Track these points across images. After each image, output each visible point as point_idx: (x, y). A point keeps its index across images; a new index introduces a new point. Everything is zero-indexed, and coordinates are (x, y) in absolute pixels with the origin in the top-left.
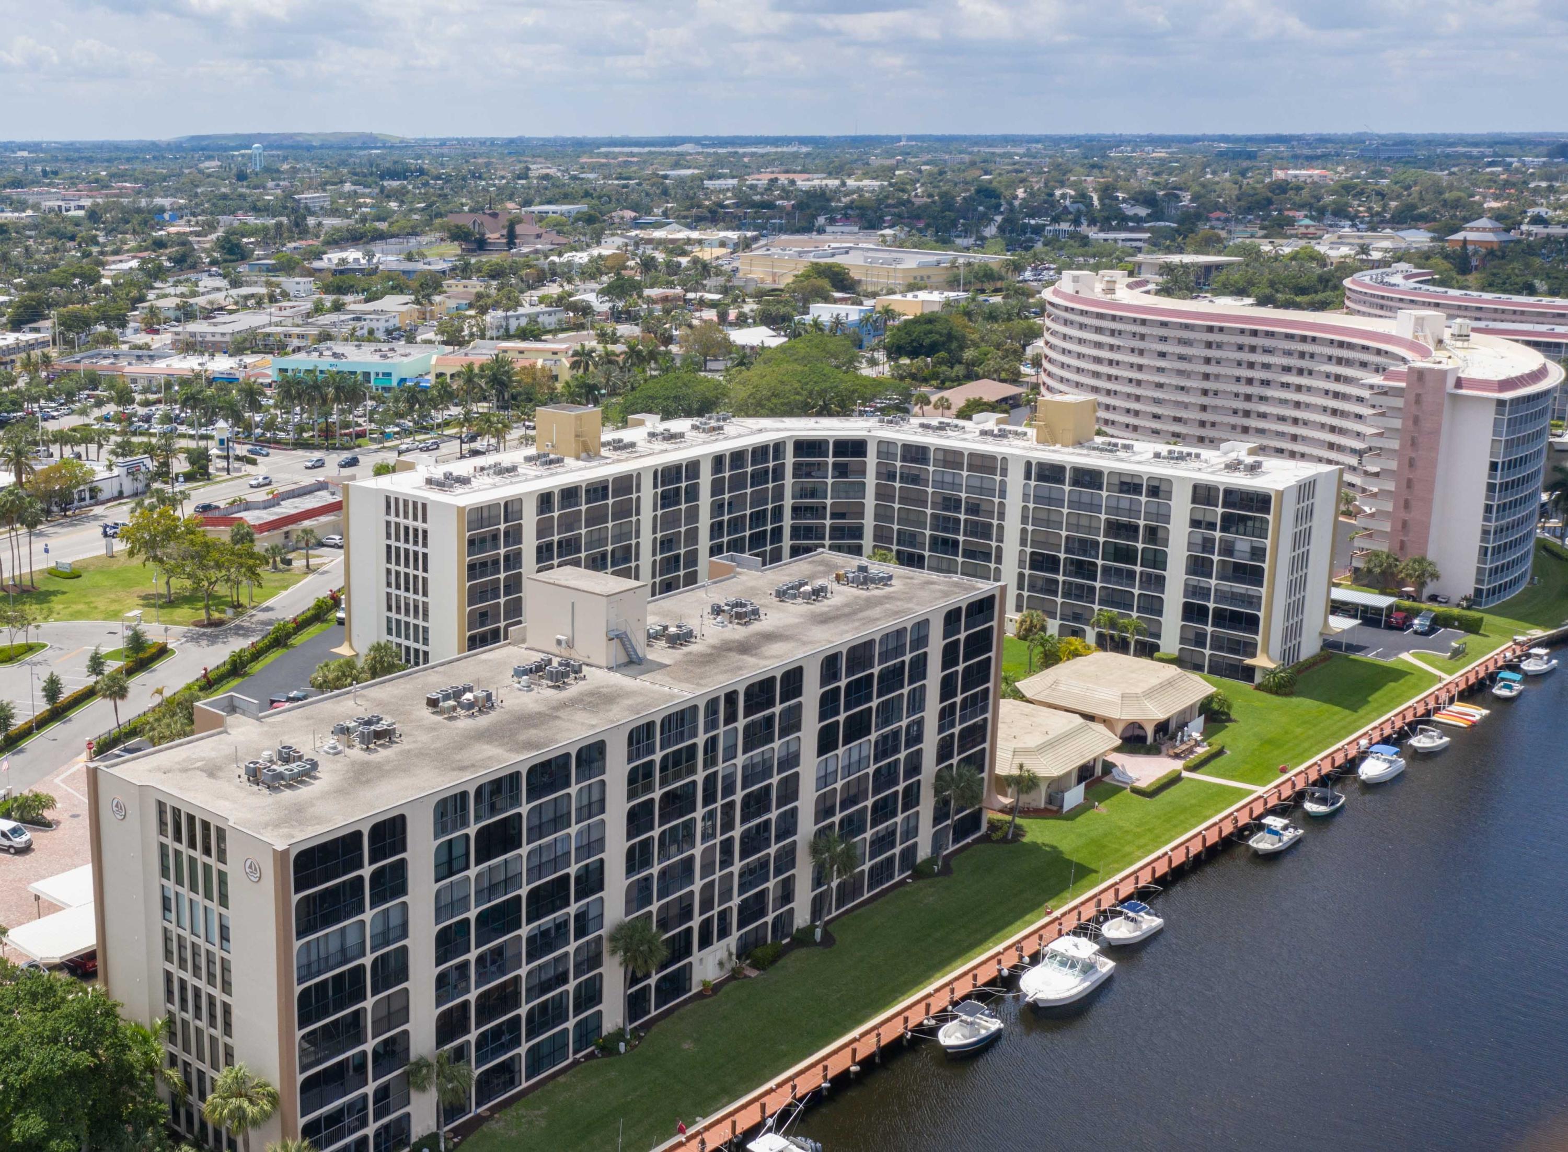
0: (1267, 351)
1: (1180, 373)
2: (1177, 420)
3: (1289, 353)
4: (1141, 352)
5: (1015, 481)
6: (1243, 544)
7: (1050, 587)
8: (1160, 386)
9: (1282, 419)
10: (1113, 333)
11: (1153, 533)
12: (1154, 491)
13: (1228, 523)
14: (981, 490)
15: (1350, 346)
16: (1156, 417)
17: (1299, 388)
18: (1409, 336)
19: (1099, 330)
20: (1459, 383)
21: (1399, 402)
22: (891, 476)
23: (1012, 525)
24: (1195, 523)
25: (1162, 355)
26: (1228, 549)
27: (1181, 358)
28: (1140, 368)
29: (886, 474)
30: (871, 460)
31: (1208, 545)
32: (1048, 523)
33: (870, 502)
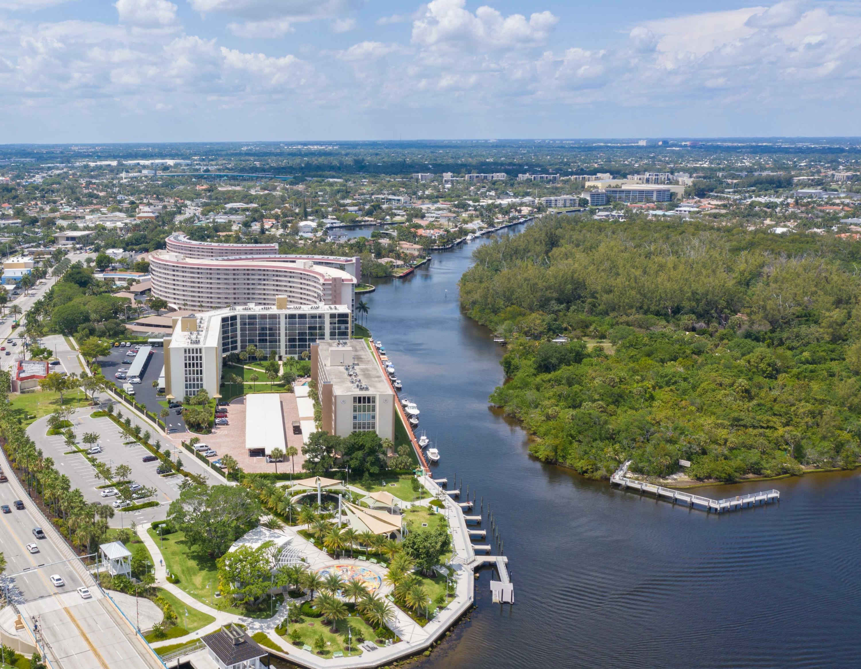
0: (253, 275)
1: (226, 284)
2: (226, 298)
3: (260, 275)
4: (211, 278)
5: (283, 320)
6: (343, 326)
7: (294, 346)
8: (219, 288)
9: (260, 294)
10: (198, 273)
11: (321, 328)
12: (320, 317)
13: (340, 322)
14: (273, 324)
15: (280, 271)
16: (219, 298)
17: (264, 285)
18: (302, 267)
19: (191, 273)
20: (343, 280)
21: (330, 287)
22: (245, 324)
23: (283, 332)
24: (331, 323)
25: (219, 279)
26: (339, 328)
27: (226, 279)
28: (211, 283)
29: (243, 324)
30: (238, 321)
31: (334, 328)
32: (292, 330)
33: (239, 332)
